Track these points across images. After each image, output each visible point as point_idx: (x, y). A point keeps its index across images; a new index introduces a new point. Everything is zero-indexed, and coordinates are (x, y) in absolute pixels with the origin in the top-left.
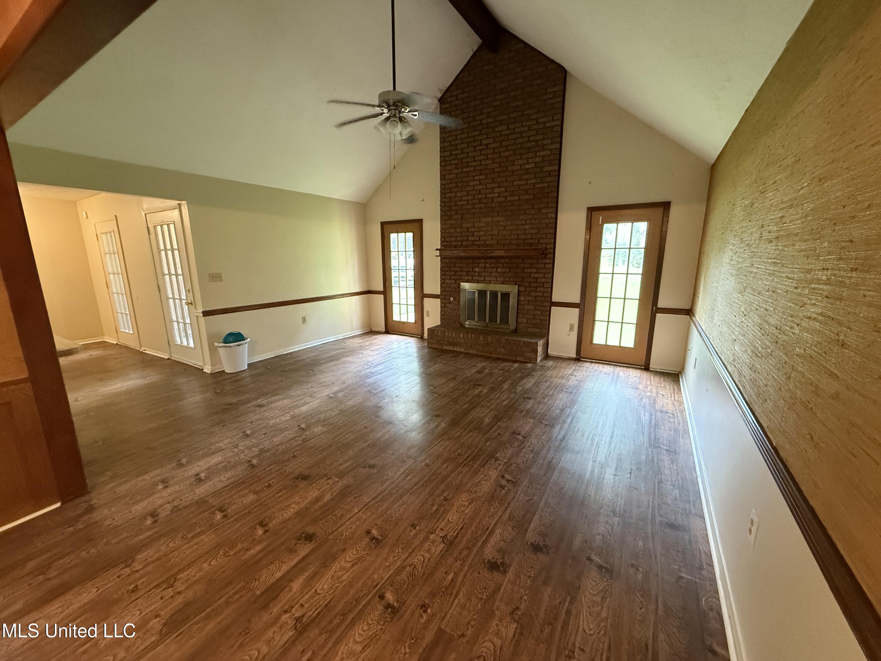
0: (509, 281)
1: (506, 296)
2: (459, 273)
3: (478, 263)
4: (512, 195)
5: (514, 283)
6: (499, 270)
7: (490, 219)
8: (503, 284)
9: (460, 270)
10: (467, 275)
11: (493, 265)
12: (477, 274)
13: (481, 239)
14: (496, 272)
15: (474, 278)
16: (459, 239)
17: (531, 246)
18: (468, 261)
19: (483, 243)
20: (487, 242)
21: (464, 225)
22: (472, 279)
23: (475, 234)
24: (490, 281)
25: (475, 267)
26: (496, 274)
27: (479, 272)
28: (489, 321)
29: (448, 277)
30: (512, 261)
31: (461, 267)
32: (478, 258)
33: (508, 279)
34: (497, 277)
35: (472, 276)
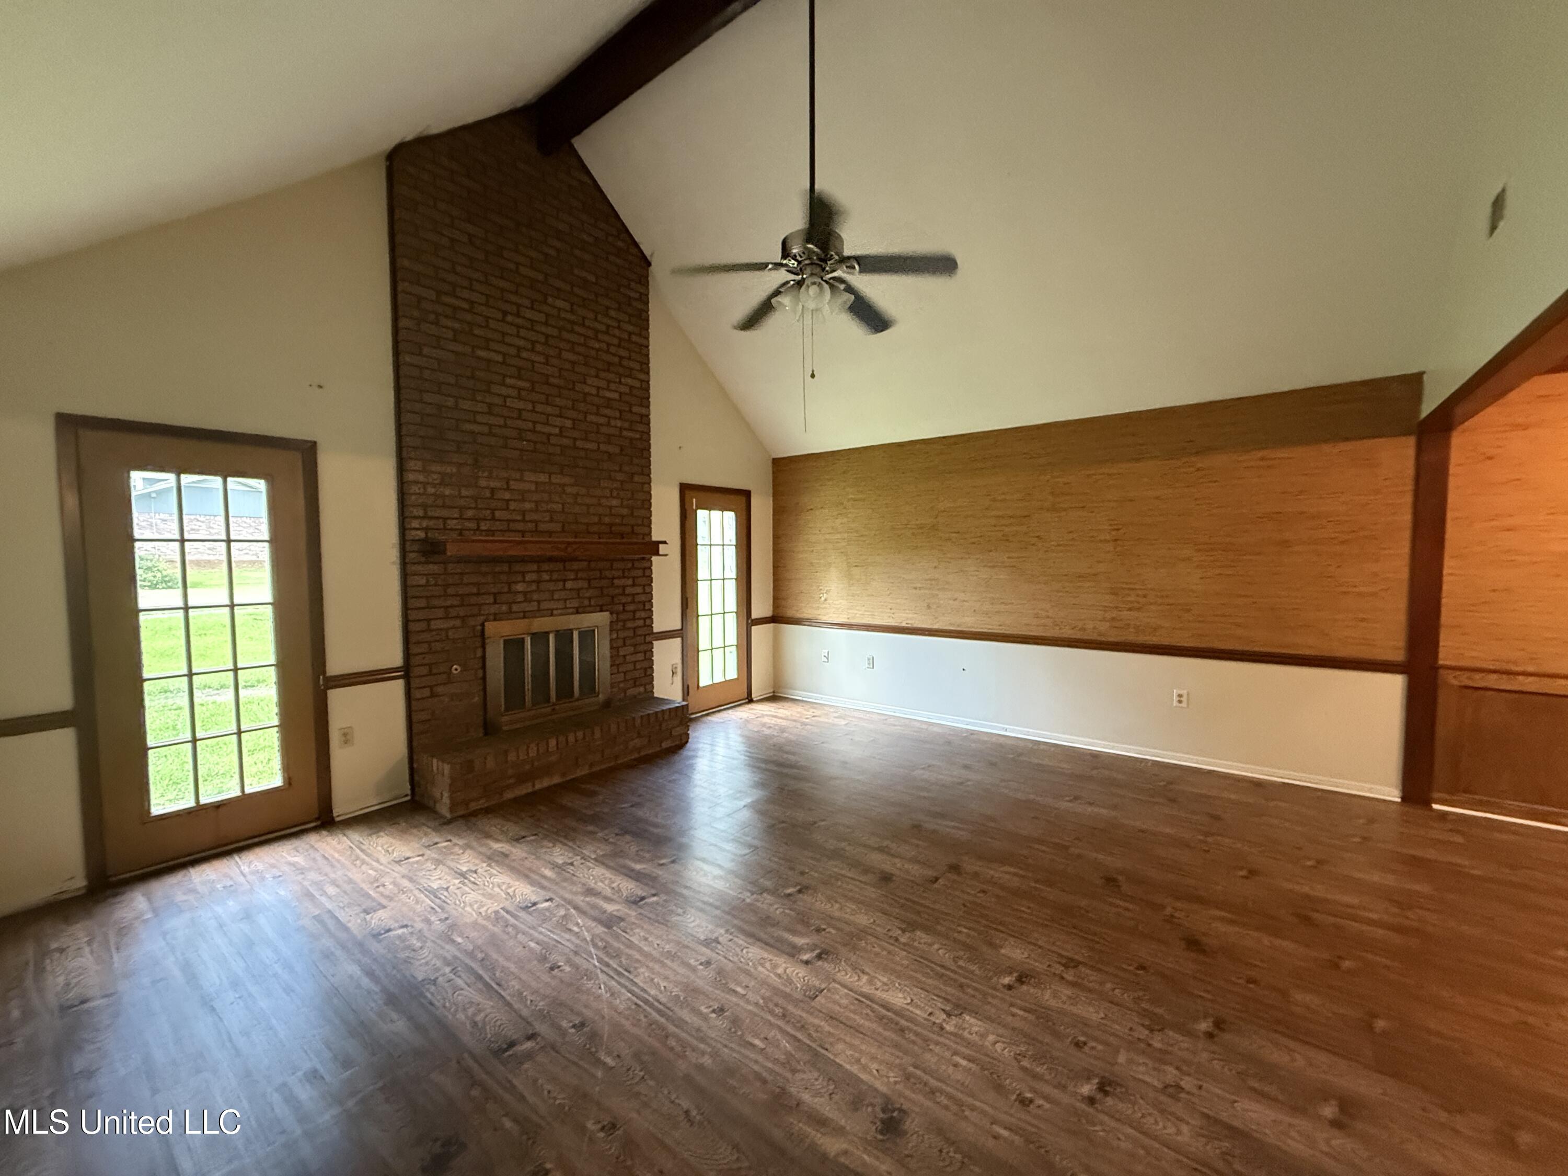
0: (590, 606)
1: (587, 636)
2: (474, 600)
3: (523, 574)
4: (586, 439)
5: (598, 608)
6: (569, 585)
7: (543, 478)
8: (578, 613)
9: (475, 590)
10: (495, 602)
11: (555, 576)
12: (520, 598)
13: (527, 518)
14: (564, 589)
15: (515, 608)
16: (470, 513)
17: (623, 538)
18: (497, 569)
19: (531, 526)
20: (542, 527)
21: (483, 483)
22: (510, 612)
23: (513, 506)
24: (552, 610)
25: (516, 583)
26: (563, 594)
27: (525, 593)
28: (558, 697)
29: (440, 613)
30: (593, 565)
31: (477, 584)
32: (523, 560)
33: (586, 602)
34: (565, 600)
35: (510, 604)
